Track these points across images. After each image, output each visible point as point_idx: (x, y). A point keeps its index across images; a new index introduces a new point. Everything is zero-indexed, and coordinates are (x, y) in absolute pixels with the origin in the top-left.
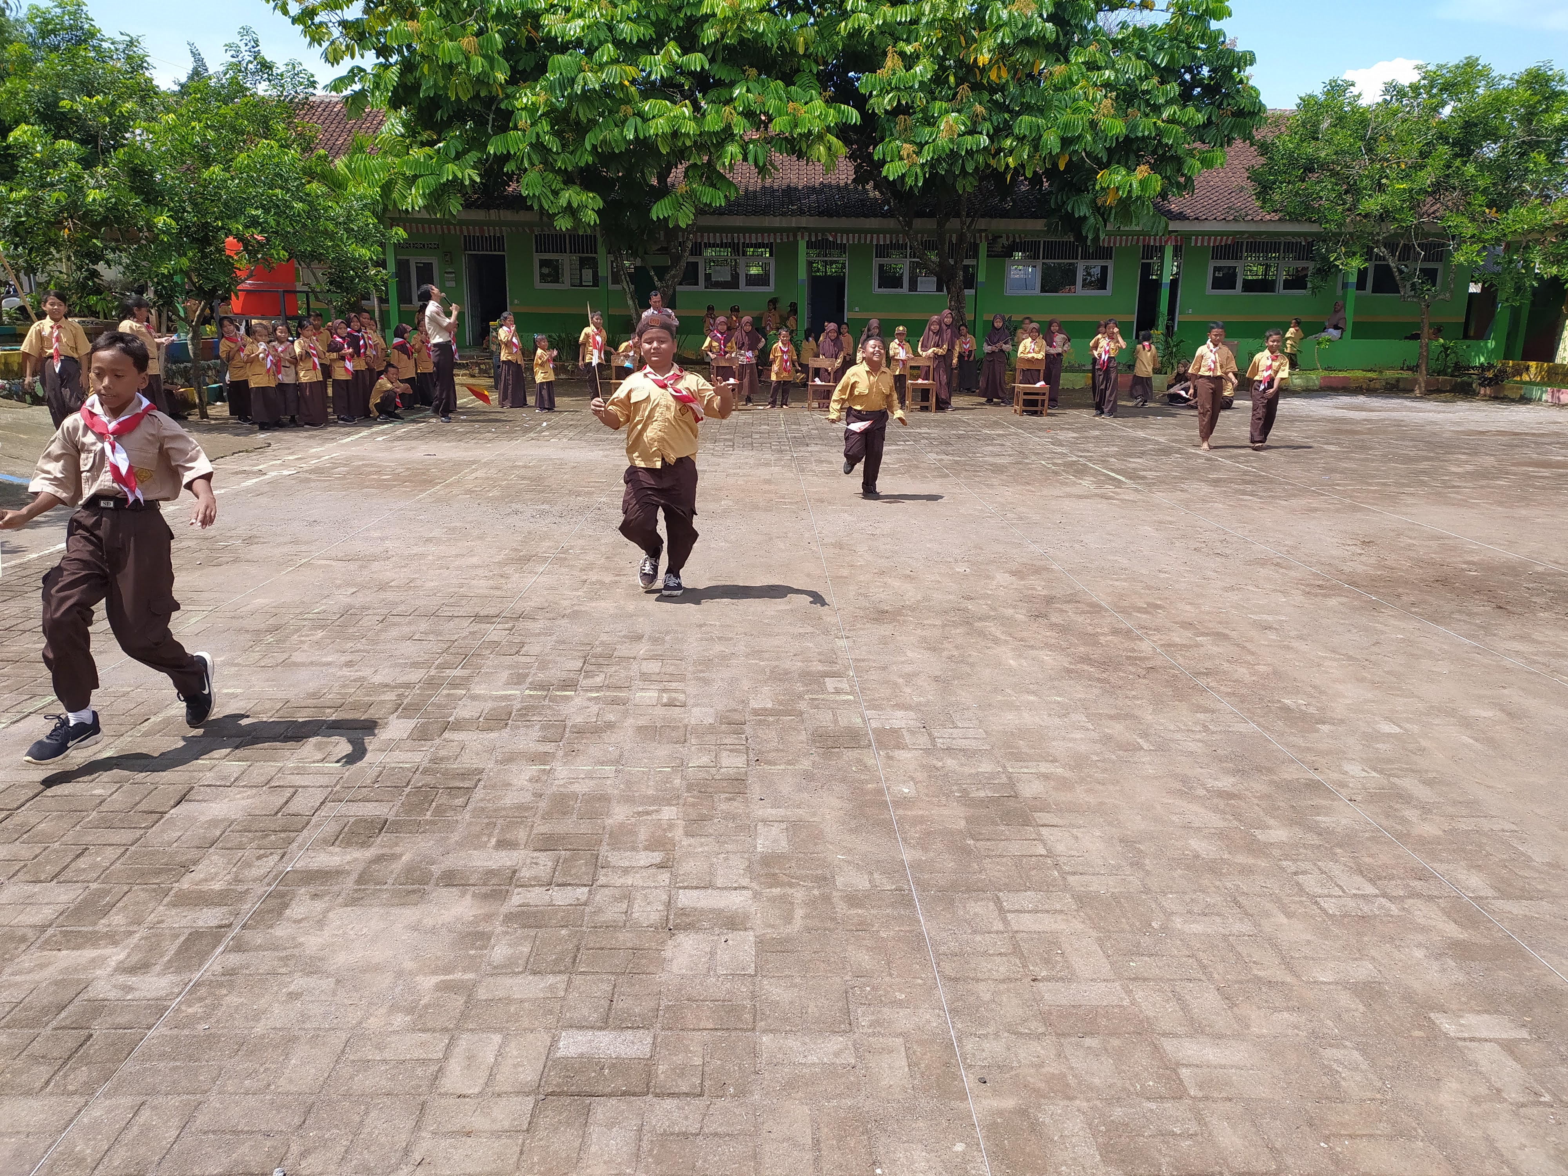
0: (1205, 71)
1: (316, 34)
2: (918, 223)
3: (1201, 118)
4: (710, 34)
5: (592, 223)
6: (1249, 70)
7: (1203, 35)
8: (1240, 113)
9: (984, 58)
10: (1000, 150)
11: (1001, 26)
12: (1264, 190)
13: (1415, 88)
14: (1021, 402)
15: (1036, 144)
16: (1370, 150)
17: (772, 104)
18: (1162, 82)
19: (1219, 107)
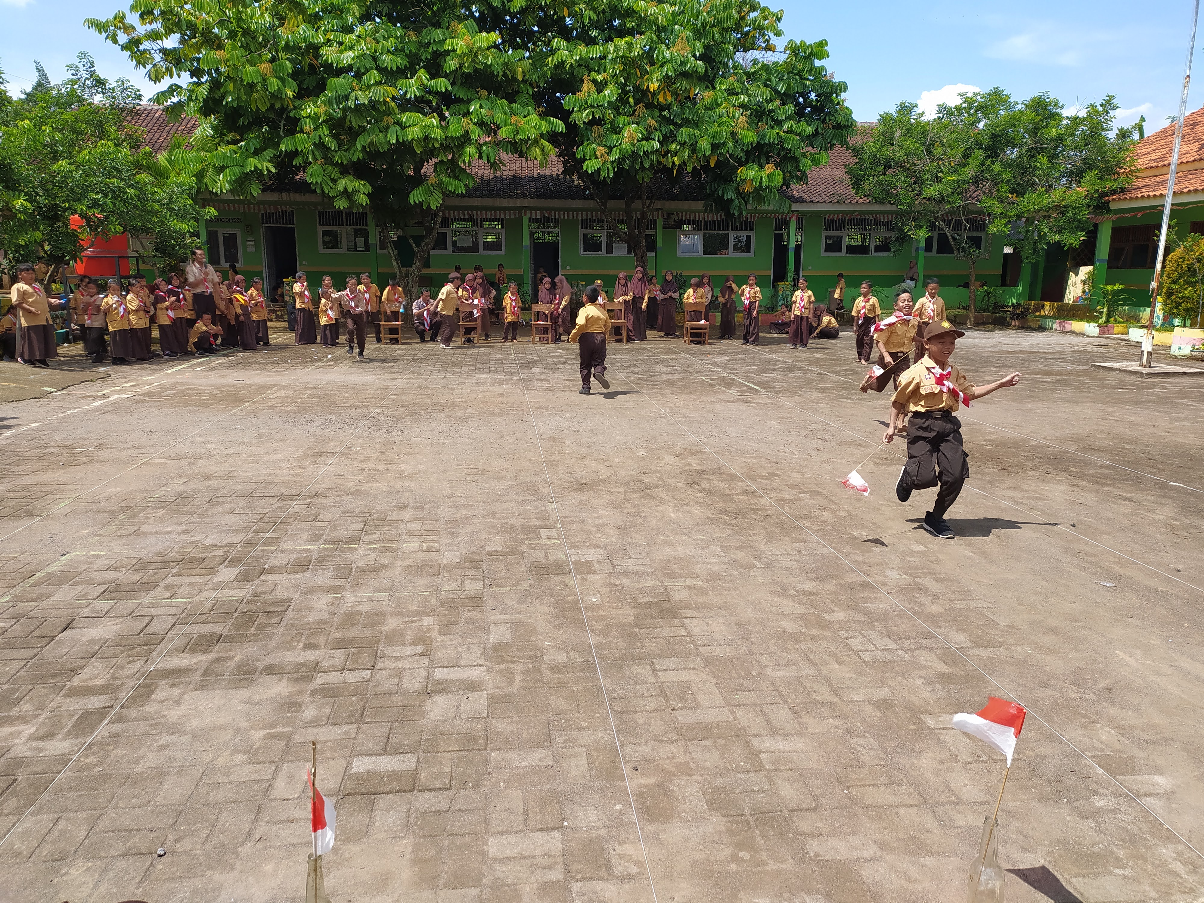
0: (813, 96)
1: (141, 59)
2: (611, 204)
3: (810, 130)
4: (451, 64)
5: (364, 204)
6: (843, 95)
7: (811, 70)
8: (838, 126)
9: (654, 86)
10: (668, 152)
11: (666, 63)
12: (857, 182)
13: (958, 109)
14: (689, 335)
15: (694, 148)
16: (930, 153)
17: (499, 117)
18: (783, 104)
19: (824, 122)
